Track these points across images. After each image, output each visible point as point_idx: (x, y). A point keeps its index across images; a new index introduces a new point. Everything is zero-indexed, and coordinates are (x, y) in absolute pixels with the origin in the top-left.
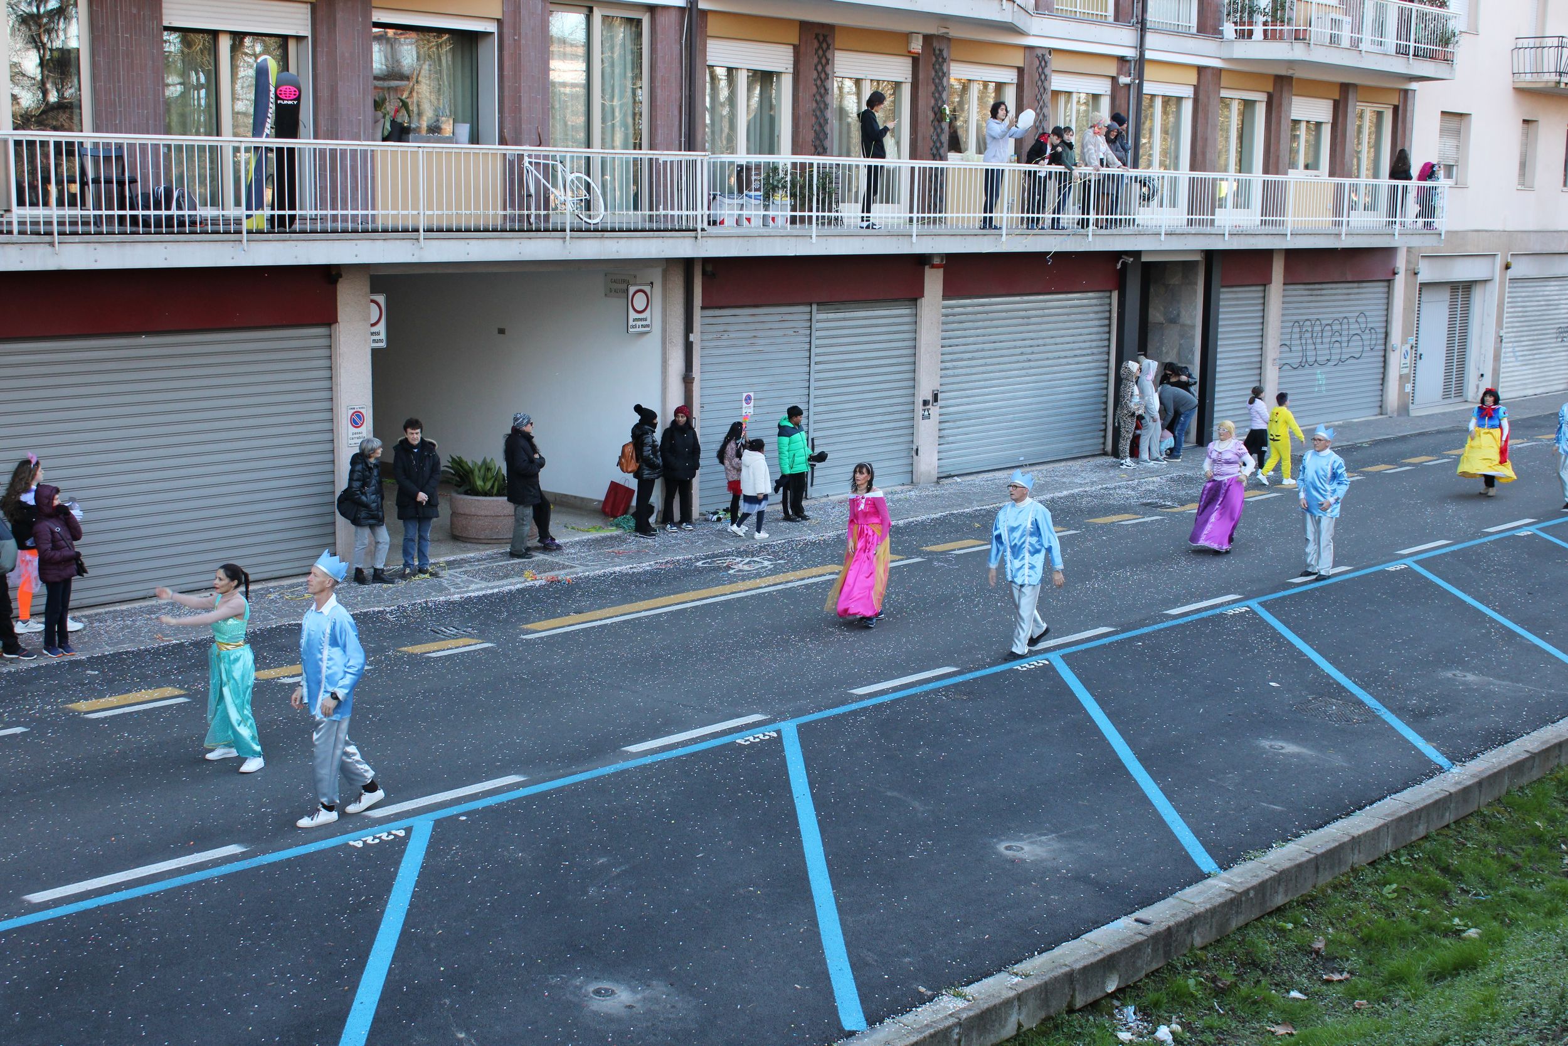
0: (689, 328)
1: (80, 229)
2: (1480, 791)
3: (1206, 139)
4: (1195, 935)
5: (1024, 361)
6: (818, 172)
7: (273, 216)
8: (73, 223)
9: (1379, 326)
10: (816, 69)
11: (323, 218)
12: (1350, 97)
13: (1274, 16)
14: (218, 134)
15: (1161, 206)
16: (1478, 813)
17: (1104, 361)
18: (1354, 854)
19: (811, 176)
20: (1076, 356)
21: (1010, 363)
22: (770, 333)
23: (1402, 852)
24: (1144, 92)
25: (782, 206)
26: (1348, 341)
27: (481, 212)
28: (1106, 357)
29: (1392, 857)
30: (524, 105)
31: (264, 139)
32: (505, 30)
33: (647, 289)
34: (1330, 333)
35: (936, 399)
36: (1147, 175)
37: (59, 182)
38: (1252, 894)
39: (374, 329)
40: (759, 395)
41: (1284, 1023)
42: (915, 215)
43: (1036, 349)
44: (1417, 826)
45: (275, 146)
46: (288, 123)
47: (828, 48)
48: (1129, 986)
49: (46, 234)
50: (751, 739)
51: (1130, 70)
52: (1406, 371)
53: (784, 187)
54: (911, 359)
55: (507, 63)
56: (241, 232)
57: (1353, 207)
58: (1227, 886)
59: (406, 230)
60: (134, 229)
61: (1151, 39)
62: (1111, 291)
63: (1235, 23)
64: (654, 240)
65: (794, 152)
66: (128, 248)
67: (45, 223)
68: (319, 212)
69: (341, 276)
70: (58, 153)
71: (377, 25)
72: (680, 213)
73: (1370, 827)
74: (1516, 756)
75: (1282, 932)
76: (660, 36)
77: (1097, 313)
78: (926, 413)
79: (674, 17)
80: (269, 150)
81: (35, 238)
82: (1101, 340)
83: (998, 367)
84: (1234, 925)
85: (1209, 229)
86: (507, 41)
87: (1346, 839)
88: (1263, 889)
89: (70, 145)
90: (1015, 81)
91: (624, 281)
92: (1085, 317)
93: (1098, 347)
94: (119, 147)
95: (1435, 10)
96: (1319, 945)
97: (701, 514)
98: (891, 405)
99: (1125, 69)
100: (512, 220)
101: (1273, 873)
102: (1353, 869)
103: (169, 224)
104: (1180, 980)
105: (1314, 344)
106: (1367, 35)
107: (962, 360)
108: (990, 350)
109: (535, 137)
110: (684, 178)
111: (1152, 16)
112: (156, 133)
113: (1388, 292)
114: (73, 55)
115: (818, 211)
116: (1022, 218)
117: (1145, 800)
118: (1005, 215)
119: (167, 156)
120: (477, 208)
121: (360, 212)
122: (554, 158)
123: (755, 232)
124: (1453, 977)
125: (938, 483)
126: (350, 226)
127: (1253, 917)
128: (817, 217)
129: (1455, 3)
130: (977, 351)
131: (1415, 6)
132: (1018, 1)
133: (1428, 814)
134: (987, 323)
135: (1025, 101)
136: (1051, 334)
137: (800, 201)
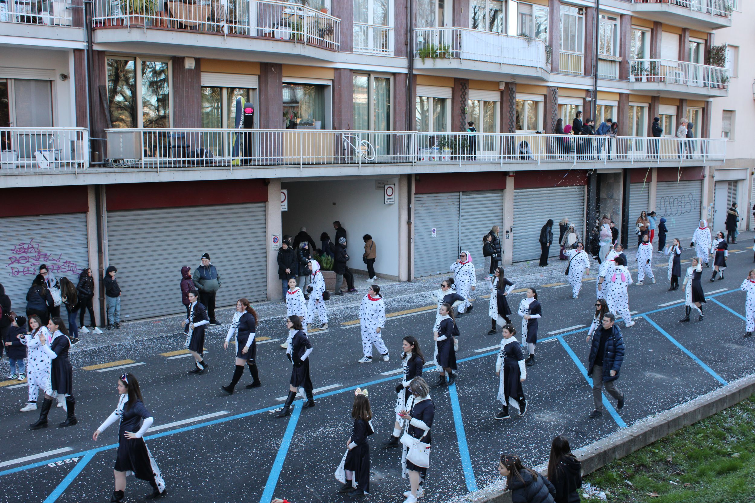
0: (409, 202)
1: (168, 166)
2: (740, 395)
4: (616, 454)
6: (462, 138)
7: (242, 159)
8: (165, 163)
9: (698, 199)
10: (461, 97)
11: (262, 160)
12: (684, 105)
13: (651, 72)
14: (222, 127)
16: (739, 404)
17: (581, 214)
18: (685, 421)
19: (459, 139)
20: (570, 212)
21: (542, 215)
22: (442, 204)
23: (706, 420)
24: (597, 104)
25: (447, 152)
26: (685, 205)
27: (325, 156)
28: (581, 212)
29: (701, 422)
30: (343, 114)
31: (239, 129)
32: (335, 84)
33: (393, 186)
34: (677, 202)
35: (511, 230)
37: (160, 148)
38: (641, 437)
39: (283, 204)
40: (438, 229)
41: (654, 492)
42: (502, 155)
43: (553, 210)
44: (712, 409)
45: (243, 132)
46: (249, 122)
47: (466, 88)
48: (588, 475)
49: (155, 168)
50: (433, 370)
51: (591, 95)
52: (709, 217)
53: (448, 145)
54: (501, 214)
55: (336, 97)
56: (229, 166)
58: (630, 433)
59: (295, 164)
60: (189, 165)
61: (599, 82)
62: (584, 186)
63: (635, 75)
64: (395, 167)
65: (452, 130)
66: (186, 173)
67: (155, 164)
68: (261, 158)
69: (269, 182)
70: (160, 136)
71: (284, 83)
72: (405, 156)
73: (692, 409)
75: (654, 453)
76: (397, 85)
77: (578, 194)
78: (507, 236)
79: (403, 77)
80: (241, 133)
81: (151, 169)
82: (580, 206)
83: (537, 217)
84: (633, 450)
85: (625, 160)
86: (336, 88)
87: (681, 414)
88: (645, 435)
89: (164, 133)
90: (543, 100)
91: (383, 183)
92: (573, 196)
93: (579, 208)
94: (183, 133)
95: (719, 68)
96: (669, 459)
97: (415, 278)
99: (589, 95)
100: (337, 159)
101: (649, 429)
102: (684, 427)
103: (202, 163)
104: (610, 473)
105: (670, 206)
106: (691, 79)
107: (522, 214)
108: (534, 210)
109: (347, 126)
110: (407, 141)
111: (599, 73)
112: (197, 128)
113: (702, 185)
114: (167, 98)
115: (462, 154)
116: (546, 156)
118: (539, 155)
119: (202, 136)
120: (323, 155)
121: (277, 157)
122: (355, 134)
123: (435, 163)
124: (727, 473)
125: (512, 265)
126: (273, 163)
127: (641, 447)
128: (462, 156)
129: (728, 65)
130: (528, 210)
131: (711, 67)
132: (544, 68)
133: (717, 405)
134: (533, 199)
135: (547, 108)
136: (559, 203)
137: (455, 150)
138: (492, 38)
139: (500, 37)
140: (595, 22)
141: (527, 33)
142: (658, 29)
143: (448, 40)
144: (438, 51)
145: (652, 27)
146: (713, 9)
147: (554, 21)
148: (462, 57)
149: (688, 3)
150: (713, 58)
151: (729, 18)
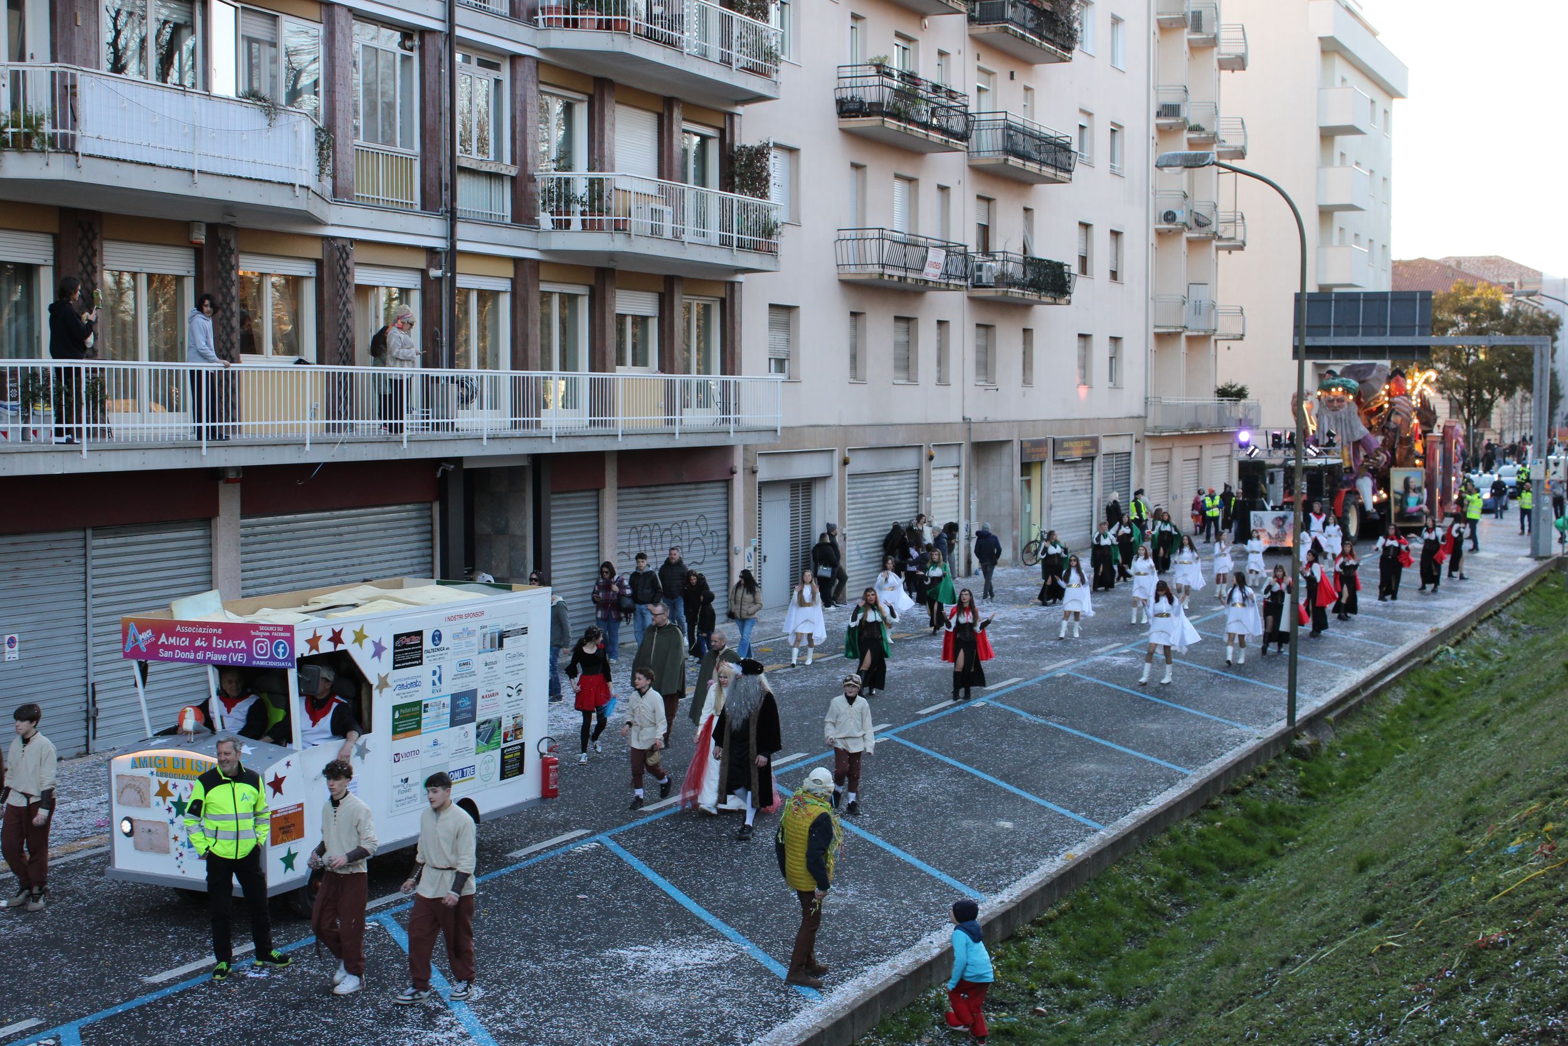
3: (527, 336)
6: (87, 377)
9: (720, 528)
10: (81, 261)
12: (676, 290)
13: (592, 206)
15: (481, 408)
19: (79, 382)
20: (396, 574)
22: (35, 564)
24: (458, 285)
25: (44, 420)
26: (689, 546)
34: (669, 539)
36: (465, 375)
40: (25, 637)
43: (350, 570)
47: (95, 237)
51: (440, 262)
53: (46, 397)
54: (206, 587)
57: (686, 405)
61: (462, 229)
62: (431, 502)
63: (552, 213)
74: (886, 981)
77: (416, 526)
82: (423, 556)
85: (534, 432)
90: (314, 274)
92: (405, 531)
93: (419, 564)
95: (756, 200)
99: (435, 261)
105: (654, 550)
106: (690, 227)
108: (298, 573)
111: (461, 205)
113: (727, 493)
115: (88, 422)
116: (328, 425)
118: (308, 422)
123: (12, 448)
128: (88, 429)
129: (776, 194)
131: (736, 196)
132: (313, 187)
134: (294, 543)
135: (326, 296)
136: (367, 551)
137: (65, 411)
138: (165, 101)
139: (189, 97)
140: (445, 71)
141: (265, 92)
142: (606, 97)
143: (39, 99)
144: (10, 130)
145: (591, 92)
146: (735, 54)
147: (338, 62)
148: (79, 148)
149: (676, 34)
150: (740, 175)
151: (774, 76)
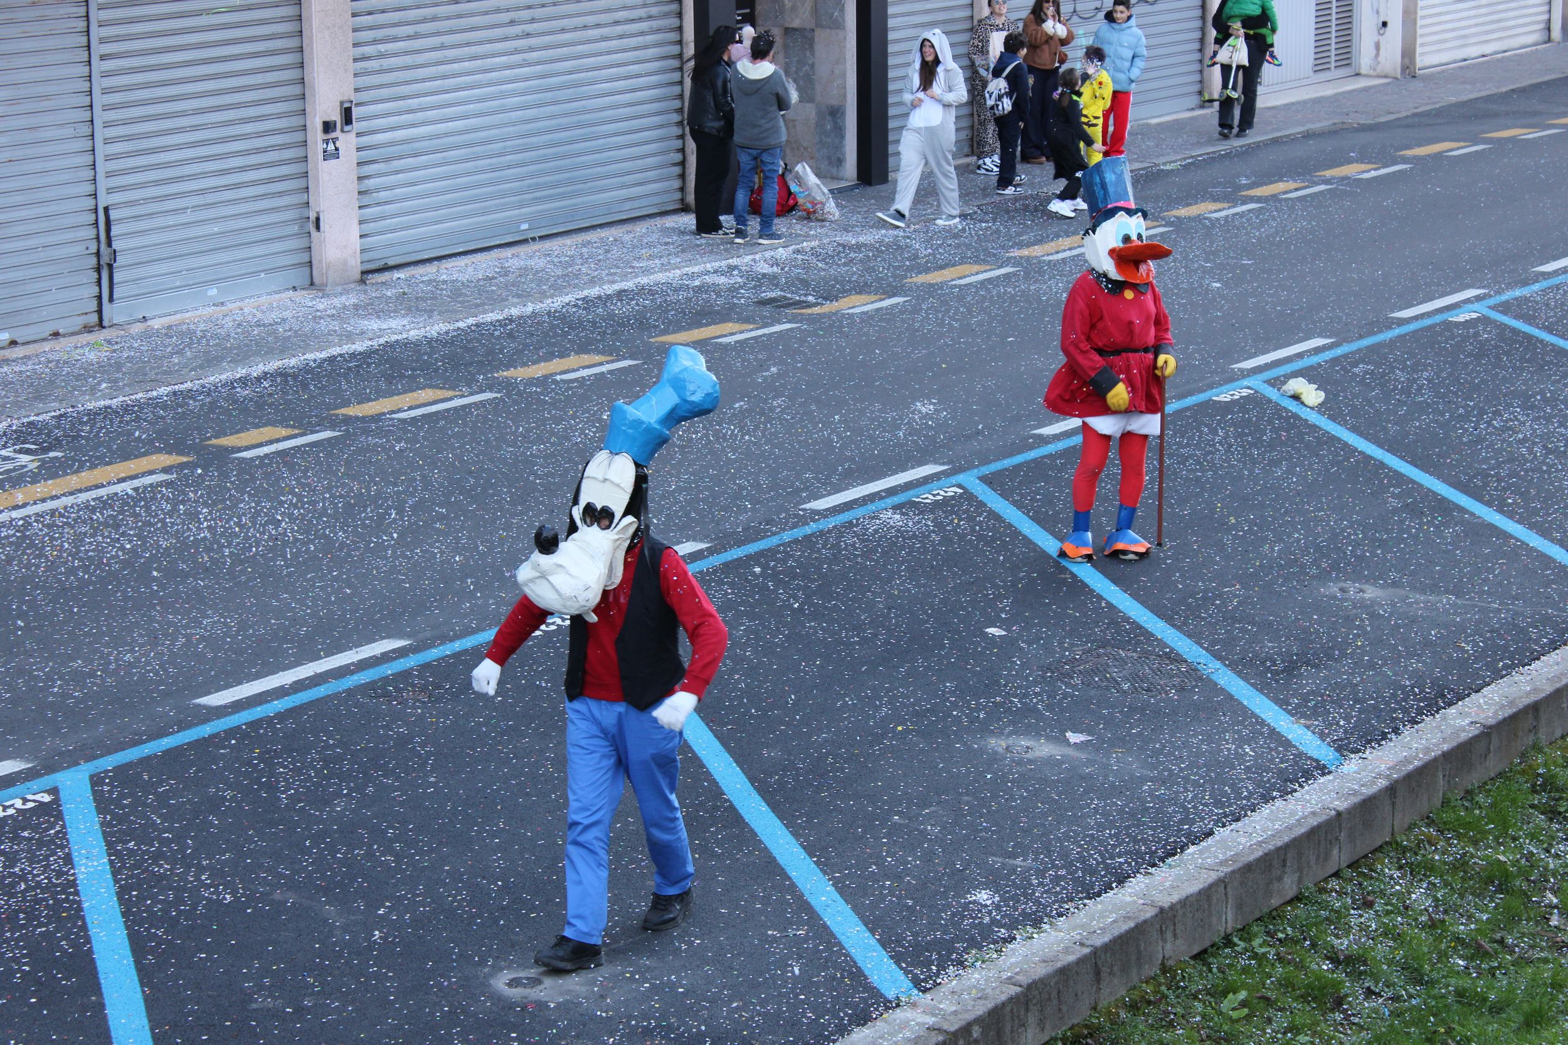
2: (1393, 804)
5: (517, 37)
16: (1394, 844)
17: (672, 30)
18: (1164, 941)
20: (617, 23)
21: (490, 41)
23: (1255, 929)
28: (675, 22)
29: (1236, 940)
35: (347, 116)
38: (976, 1032)
43: (538, 13)
44: (1280, 879)
54: (293, 43)
58: (931, 1020)
73: (1194, 888)
74: (1456, 734)
78: (331, 147)
83: (467, 51)
87: (1149, 913)
88: (997, 1020)
93: (659, 3)
98: (260, 135)
101: (1014, 989)
107: (395, 39)
108: (448, 18)
117: (771, 868)
125: (363, 281)
130: (424, 20)
133: (1300, 855)
